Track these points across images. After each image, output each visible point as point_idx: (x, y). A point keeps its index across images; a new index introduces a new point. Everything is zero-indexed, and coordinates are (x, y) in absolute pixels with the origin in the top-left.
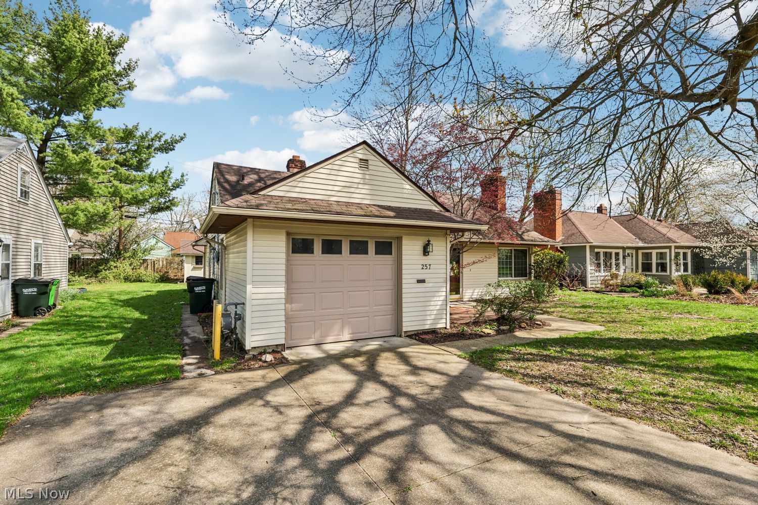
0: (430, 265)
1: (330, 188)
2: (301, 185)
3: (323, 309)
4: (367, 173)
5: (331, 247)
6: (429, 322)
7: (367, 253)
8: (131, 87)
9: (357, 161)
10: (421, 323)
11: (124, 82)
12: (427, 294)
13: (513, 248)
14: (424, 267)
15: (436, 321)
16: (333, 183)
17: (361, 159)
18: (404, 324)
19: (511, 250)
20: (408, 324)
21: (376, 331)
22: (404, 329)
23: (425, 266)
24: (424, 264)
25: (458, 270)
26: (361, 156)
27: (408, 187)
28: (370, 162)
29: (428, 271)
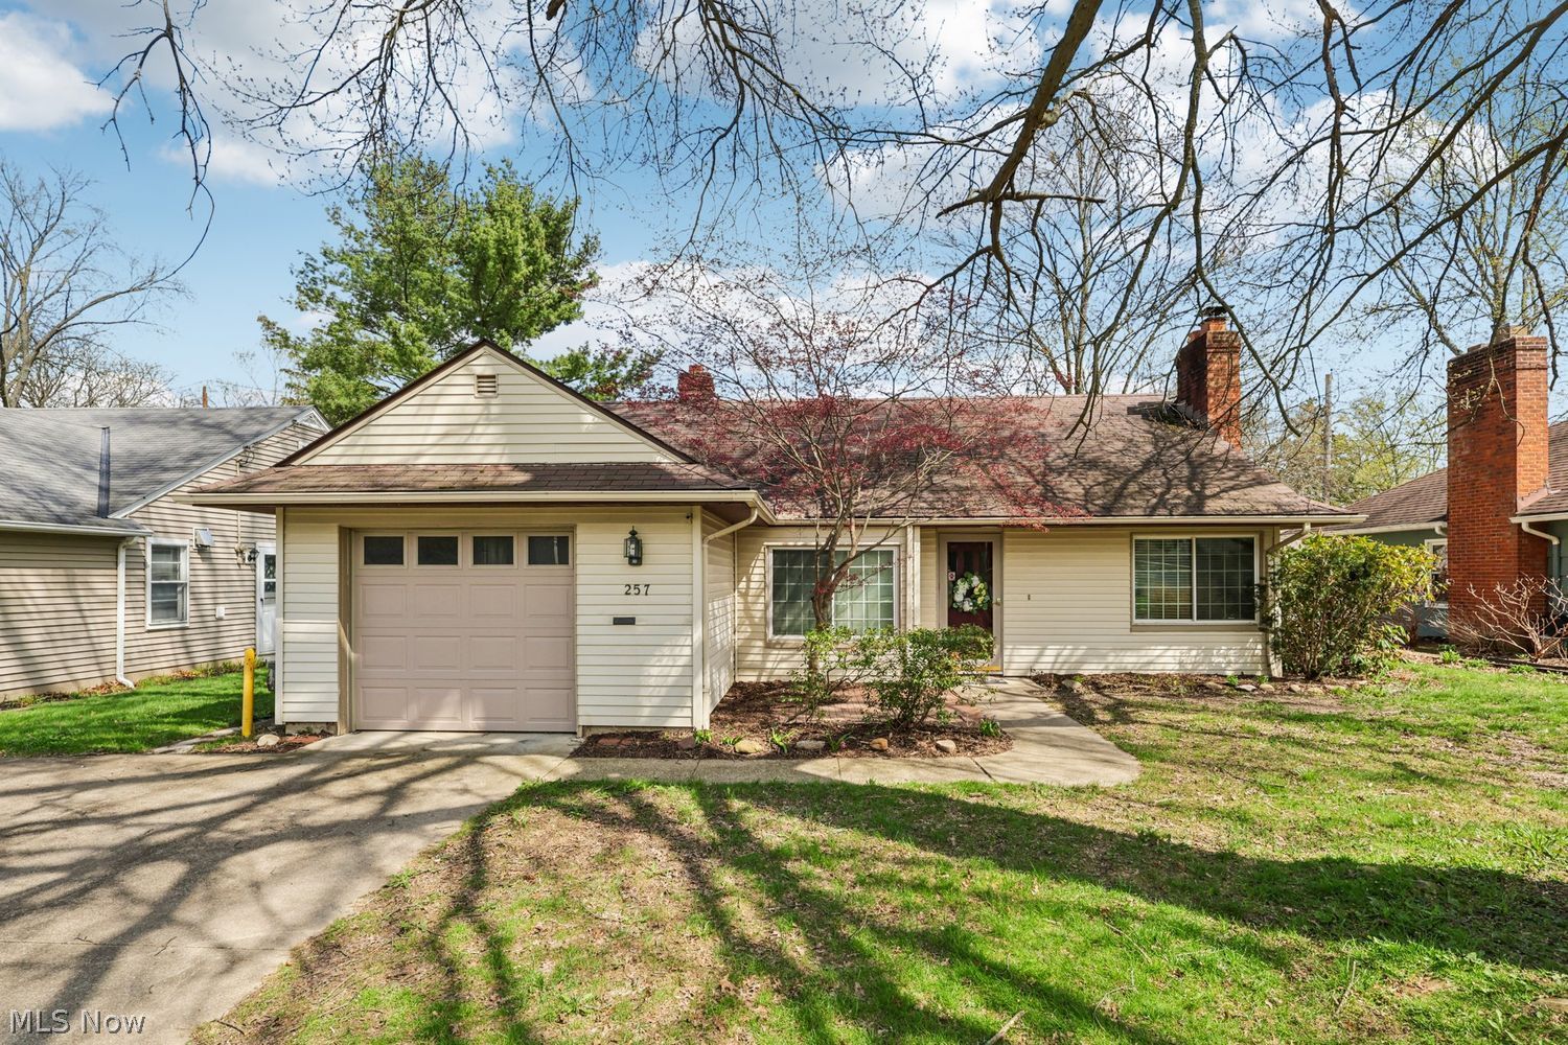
0: (648, 586)
1: (418, 440)
2: (363, 441)
3: (421, 667)
4: (494, 401)
5: (437, 551)
6: (646, 712)
7: (510, 561)
8: (593, 282)
9: (472, 380)
10: (630, 712)
11: (584, 276)
12: (641, 651)
13: (1194, 537)
14: (632, 591)
15: (665, 712)
16: (422, 430)
17: (479, 377)
18: (581, 711)
19: (1190, 541)
20: (590, 710)
21: (532, 719)
22: (582, 721)
23: (632, 589)
24: (632, 583)
25: (988, 598)
26: (480, 371)
27: (589, 418)
28: (500, 380)
29: (641, 598)
